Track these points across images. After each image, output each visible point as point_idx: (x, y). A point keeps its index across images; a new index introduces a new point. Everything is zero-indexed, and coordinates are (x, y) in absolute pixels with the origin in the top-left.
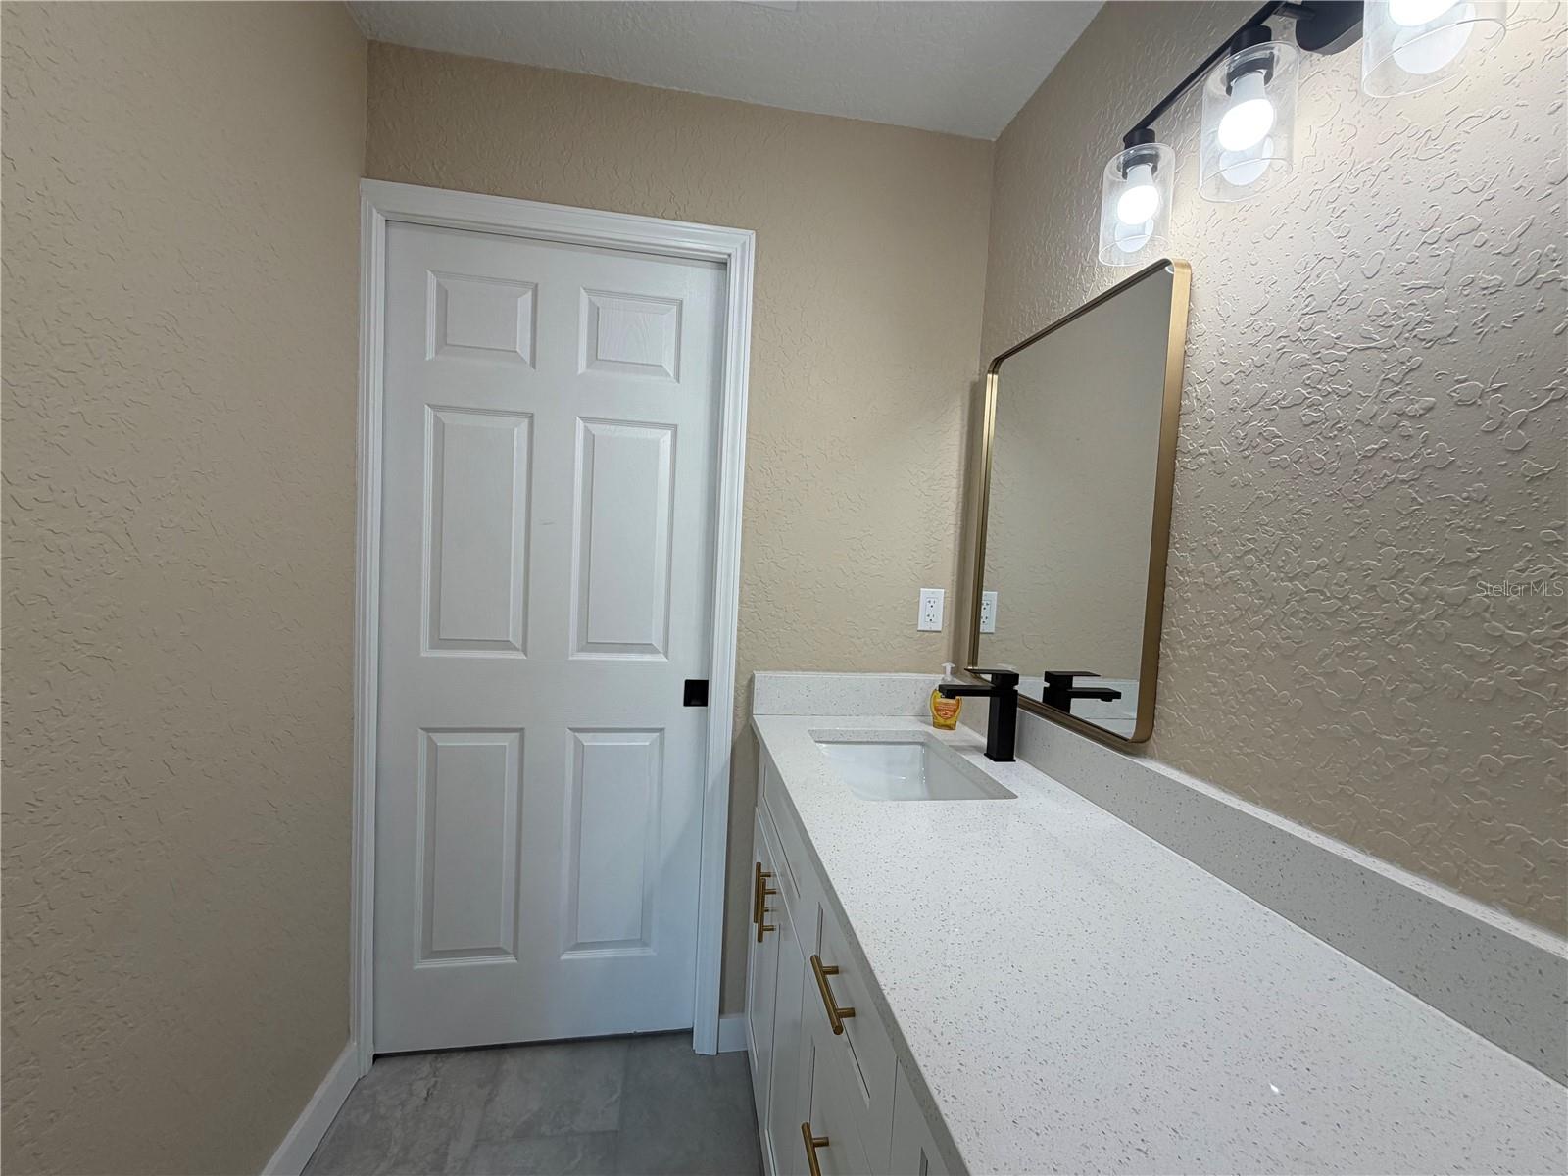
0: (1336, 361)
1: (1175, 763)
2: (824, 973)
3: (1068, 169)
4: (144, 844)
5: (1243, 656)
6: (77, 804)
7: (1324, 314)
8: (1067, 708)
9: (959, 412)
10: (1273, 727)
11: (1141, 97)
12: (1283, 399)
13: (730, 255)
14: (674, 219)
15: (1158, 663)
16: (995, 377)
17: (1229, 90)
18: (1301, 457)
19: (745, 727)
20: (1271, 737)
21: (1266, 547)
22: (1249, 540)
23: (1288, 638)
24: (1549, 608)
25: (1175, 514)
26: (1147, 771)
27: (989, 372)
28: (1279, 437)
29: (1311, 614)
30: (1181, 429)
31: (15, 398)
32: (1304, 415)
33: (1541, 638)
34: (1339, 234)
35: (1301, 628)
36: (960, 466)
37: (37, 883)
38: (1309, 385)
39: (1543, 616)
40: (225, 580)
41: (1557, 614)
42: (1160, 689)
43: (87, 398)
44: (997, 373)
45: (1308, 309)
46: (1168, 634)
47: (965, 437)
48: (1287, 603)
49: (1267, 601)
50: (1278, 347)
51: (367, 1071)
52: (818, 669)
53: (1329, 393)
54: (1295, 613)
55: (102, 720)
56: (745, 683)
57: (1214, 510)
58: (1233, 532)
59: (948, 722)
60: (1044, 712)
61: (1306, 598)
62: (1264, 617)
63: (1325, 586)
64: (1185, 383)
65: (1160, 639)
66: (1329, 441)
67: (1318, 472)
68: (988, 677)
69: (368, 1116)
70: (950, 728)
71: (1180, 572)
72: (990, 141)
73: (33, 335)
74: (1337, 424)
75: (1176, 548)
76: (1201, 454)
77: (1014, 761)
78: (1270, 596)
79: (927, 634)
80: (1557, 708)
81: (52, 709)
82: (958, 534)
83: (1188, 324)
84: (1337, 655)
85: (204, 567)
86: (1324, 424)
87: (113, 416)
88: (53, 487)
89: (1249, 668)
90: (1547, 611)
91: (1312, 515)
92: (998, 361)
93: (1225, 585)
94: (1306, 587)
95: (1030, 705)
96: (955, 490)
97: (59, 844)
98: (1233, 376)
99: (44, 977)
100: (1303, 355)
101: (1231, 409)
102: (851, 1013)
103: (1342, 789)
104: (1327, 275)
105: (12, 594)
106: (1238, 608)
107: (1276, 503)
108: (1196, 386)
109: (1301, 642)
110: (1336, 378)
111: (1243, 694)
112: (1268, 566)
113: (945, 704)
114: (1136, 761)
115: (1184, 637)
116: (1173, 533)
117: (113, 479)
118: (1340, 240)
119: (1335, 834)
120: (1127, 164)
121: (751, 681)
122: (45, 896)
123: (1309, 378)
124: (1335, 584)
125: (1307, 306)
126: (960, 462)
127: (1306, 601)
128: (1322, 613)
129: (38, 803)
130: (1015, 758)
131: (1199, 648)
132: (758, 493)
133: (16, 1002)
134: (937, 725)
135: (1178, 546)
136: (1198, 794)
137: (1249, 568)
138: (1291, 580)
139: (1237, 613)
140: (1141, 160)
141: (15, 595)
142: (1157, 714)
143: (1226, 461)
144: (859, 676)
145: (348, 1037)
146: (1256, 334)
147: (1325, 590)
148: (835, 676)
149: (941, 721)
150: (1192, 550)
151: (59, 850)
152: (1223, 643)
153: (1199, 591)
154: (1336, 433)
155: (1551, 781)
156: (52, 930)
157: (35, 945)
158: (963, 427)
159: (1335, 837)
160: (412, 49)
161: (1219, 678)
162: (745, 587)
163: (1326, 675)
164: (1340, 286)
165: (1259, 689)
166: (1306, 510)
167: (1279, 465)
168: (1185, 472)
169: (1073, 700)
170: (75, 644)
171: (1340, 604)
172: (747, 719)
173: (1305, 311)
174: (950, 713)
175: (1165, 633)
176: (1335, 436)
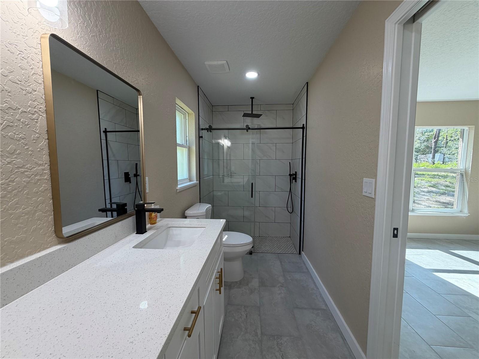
24: (4, 174)
33: (4, 183)
39: (3, 177)
41: (6, 176)
80: (11, 201)
90: (3, 176)
155: (14, 221)
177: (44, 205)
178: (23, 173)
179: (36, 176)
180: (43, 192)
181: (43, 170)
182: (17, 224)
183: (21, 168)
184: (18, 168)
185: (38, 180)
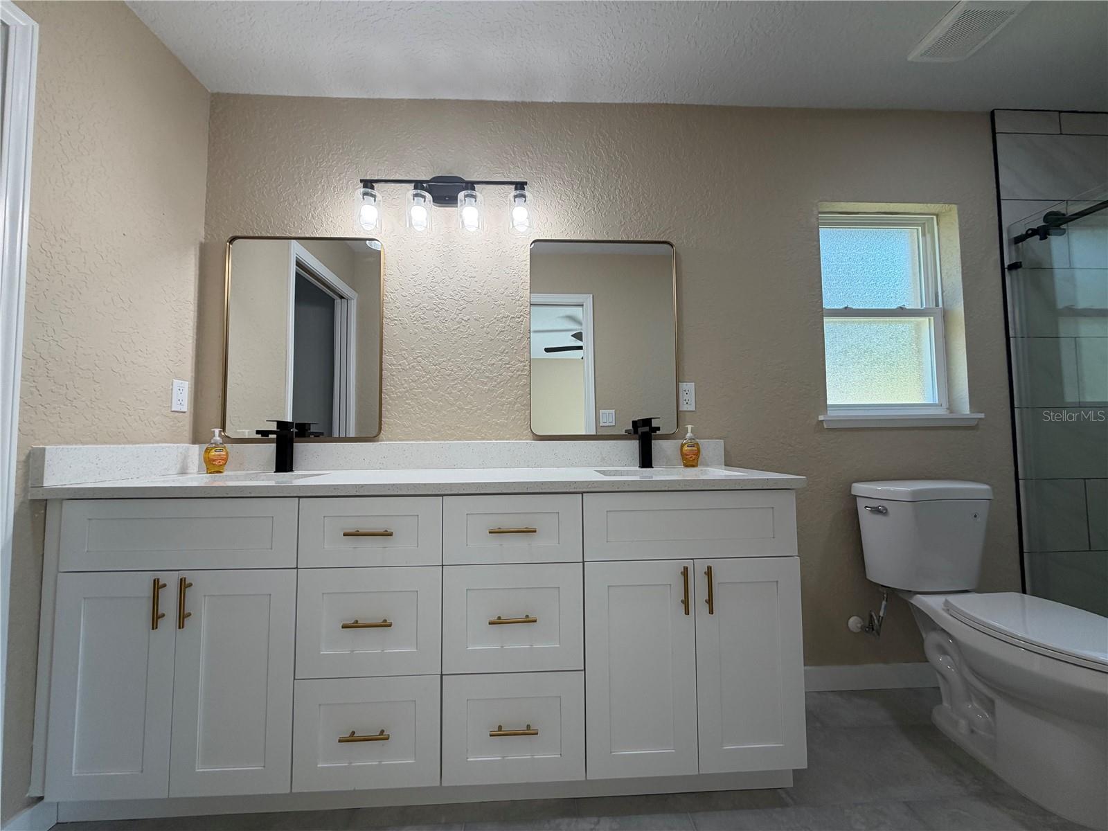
1: (394, 440)
9: (194, 259)
12: (427, 307)
25: (385, 342)
26: (386, 444)
30: (384, 309)
32: (435, 314)
36: (195, 297)
38: (435, 305)
42: (383, 412)
46: (386, 390)
47: (198, 278)
50: (424, 289)
52: (96, 442)
53: (442, 308)
56: (23, 458)
70: (221, 472)
72: (207, 90)
76: (395, 320)
79: (177, 414)
83: (384, 268)
92: (235, 238)
96: (192, 313)
101: (407, 306)
113: (219, 455)
114: (379, 443)
115: (394, 390)
116: (384, 349)
126: (195, 294)
130: (293, 469)
134: (211, 472)
136: (412, 444)
142: (382, 423)
149: (216, 468)
150: (395, 356)
152: (412, 390)
158: (196, 270)
168: (388, 326)
174: (223, 462)
177: (522, 399)
178: (508, 368)
179: (518, 371)
180: (522, 386)
181: (525, 366)
182: (501, 410)
183: (507, 364)
184: (505, 364)
185: (519, 375)
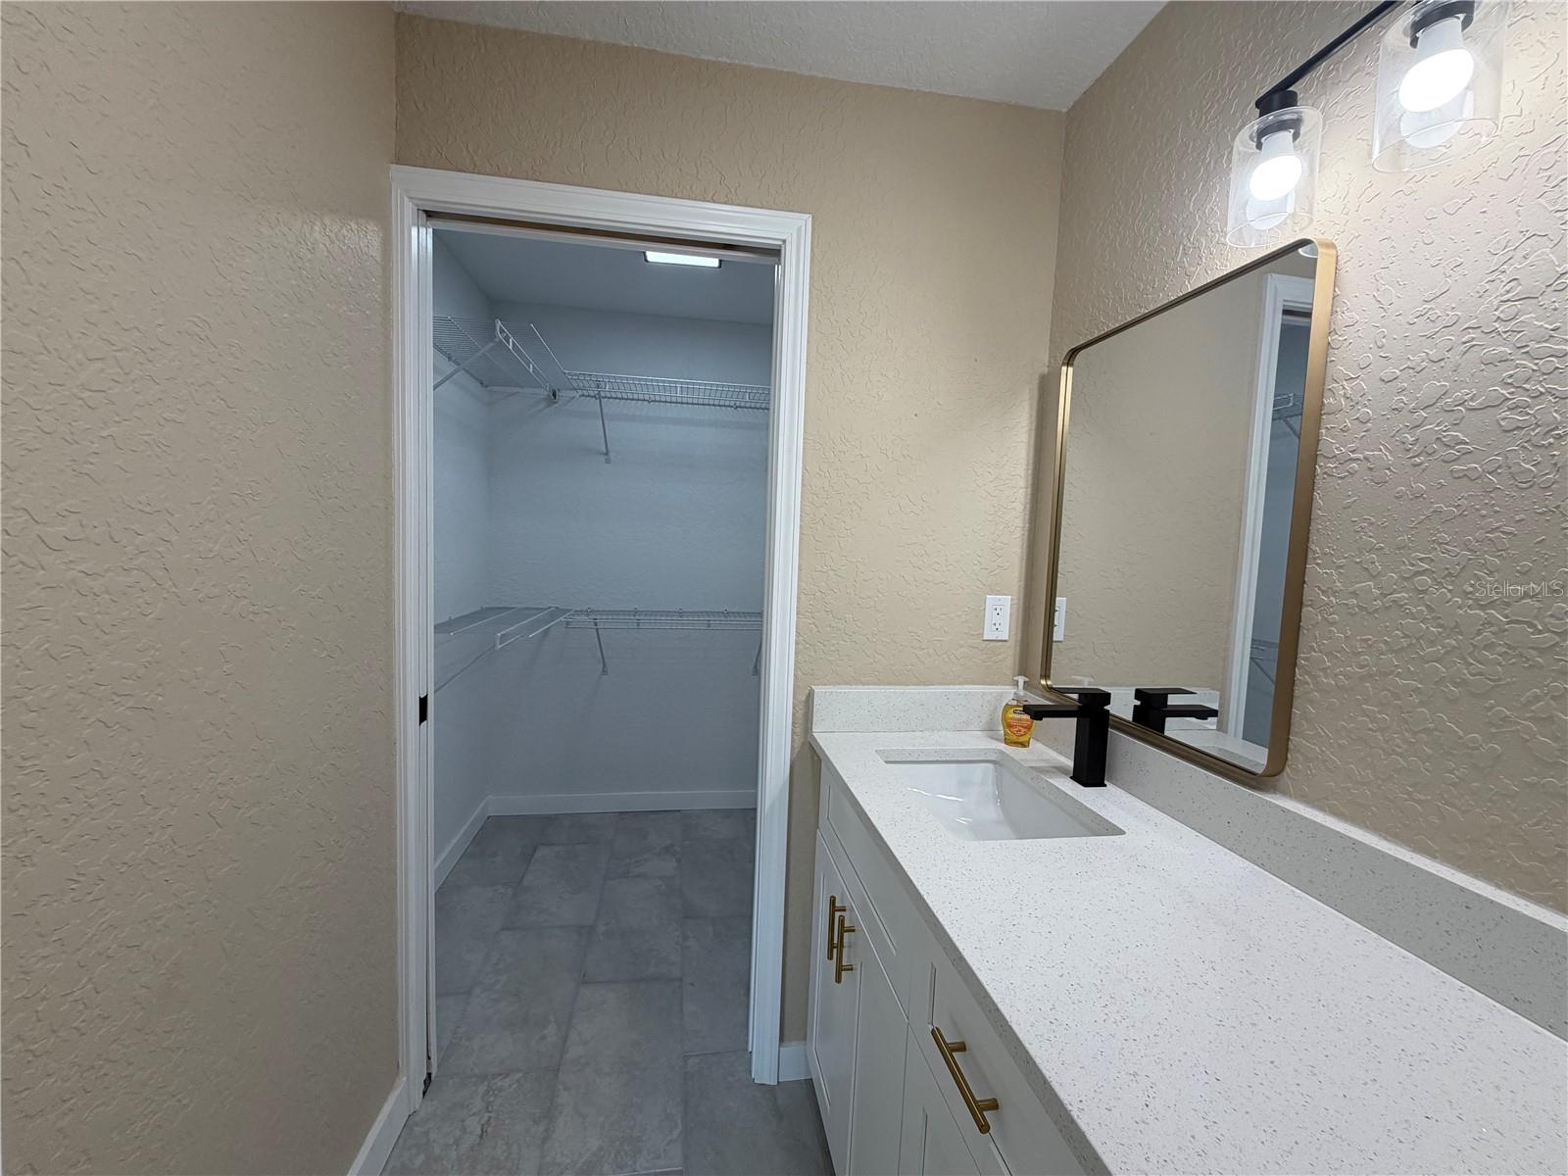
0: (1552, 356)
1: (1317, 803)
2: (951, 1051)
3: (1164, 140)
4: (192, 906)
5: (1413, 691)
6: (122, 873)
7: (1535, 301)
8: (1161, 729)
9: (1027, 408)
10: (1457, 773)
11: (1265, 55)
12: (1472, 399)
13: (784, 241)
14: (725, 203)
15: (1293, 691)
16: (1071, 369)
17: (1414, 42)
18: (1500, 467)
19: (803, 744)
20: (1454, 785)
21: (1447, 569)
22: (1421, 560)
23: (1481, 674)
25: (1314, 526)
26: (1284, 810)
27: (1063, 364)
28: (1466, 443)
29: (1514, 649)
30: (1323, 431)
31: (39, 424)
32: (1503, 419)
34: (1557, 207)
35: (1500, 664)
36: (1027, 465)
37: (82, 967)
38: (1511, 384)
40: (266, 610)
42: (1295, 720)
43: (117, 419)
44: (1072, 365)
45: (1511, 295)
46: (1305, 659)
47: (1033, 433)
48: (1479, 632)
49: (1448, 631)
50: (1464, 340)
51: (417, 1106)
52: (879, 683)
53: (1542, 393)
54: (1489, 647)
55: (145, 777)
56: (804, 698)
57: (1371, 524)
58: (1399, 549)
59: (1021, 739)
60: (1137, 733)
61: (1506, 630)
62: (1443, 647)
63: (1536, 618)
64: (1328, 379)
65: (1295, 665)
66: (1542, 450)
67: (1524, 485)
68: (1075, 696)
69: (422, 1157)
70: (1024, 745)
71: (1323, 592)
72: (1060, 112)
73: (56, 350)
74: (1552, 430)
75: (1318, 564)
76: (1351, 459)
77: (1105, 786)
78: (1454, 624)
79: (992, 644)
81: (92, 772)
82: (1025, 537)
83: (1333, 312)
84: (1554, 698)
85: (246, 598)
86: (1533, 430)
87: (146, 438)
88: (84, 522)
89: (1422, 704)
91: (1515, 535)
92: (1074, 352)
93: (1387, 608)
94: (1506, 617)
95: (1121, 726)
96: (1022, 491)
97: (103, 920)
98: (1398, 373)
99: (93, 1067)
100: (1503, 349)
101: (1396, 409)
102: (994, 1105)
103: (1559, 852)
104: (1538, 256)
105: (43, 648)
106: (1406, 636)
107: (1461, 520)
108: (1345, 383)
109: (1499, 680)
110: (1552, 376)
111: (1415, 734)
112: (1449, 591)
113: (1019, 720)
114: (1268, 798)
115: (1329, 664)
116: (1313, 547)
117: (148, 509)
118: (1559, 214)
119: (1550, 903)
120: (1263, 132)
121: (810, 696)
122: (90, 979)
123: (1511, 376)
124: (1552, 616)
125: (1508, 292)
126: (1028, 461)
127: (1506, 633)
128: (1530, 648)
129: (82, 879)
130: (1106, 782)
131: (1350, 678)
132: (815, 497)
133: (64, 1101)
134: (1007, 742)
135: (1320, 561)
136: (1355, 842)
137: (1422, 592)
138: (1483, 608)
139: (1404, 642)
140: (1282, 126)
141: (46, 649)
142: (1291, 746)
143: (1388, 469)
144: (922, 689)
145: (397, 1074)
146: (1431, 324)
147: (1536, 622)
148: (899, 689)
149: (1014, 738)
150: (1341, 567)
151: (104, 926)
152: (1386, 674)
153: (1350, 614)
154: (1552, 440)
156: (99, 1015)
157: (83, 1034)
158: (1031, 423)
159: (1551, 906)
160: (442, 21)
161: (1379, 712)
162: (803, 596)
163: (1536, 720)
164: (1558, 269)
165: (1436, 729)
166: (1507, 529)
167: (1465, 475)
168: (1329, 479)
169: (1168, 719)
170: (114, 697)
171: (1558, 639)
172: (806, 737)
173: (1505, 298)
174: (1024, 730)
175: (1304, 659)
176: (1550, 444)
